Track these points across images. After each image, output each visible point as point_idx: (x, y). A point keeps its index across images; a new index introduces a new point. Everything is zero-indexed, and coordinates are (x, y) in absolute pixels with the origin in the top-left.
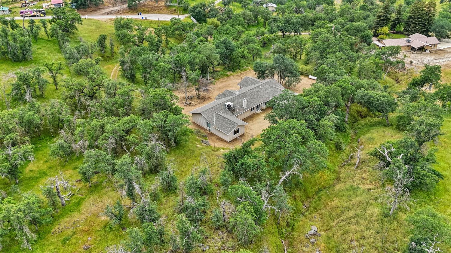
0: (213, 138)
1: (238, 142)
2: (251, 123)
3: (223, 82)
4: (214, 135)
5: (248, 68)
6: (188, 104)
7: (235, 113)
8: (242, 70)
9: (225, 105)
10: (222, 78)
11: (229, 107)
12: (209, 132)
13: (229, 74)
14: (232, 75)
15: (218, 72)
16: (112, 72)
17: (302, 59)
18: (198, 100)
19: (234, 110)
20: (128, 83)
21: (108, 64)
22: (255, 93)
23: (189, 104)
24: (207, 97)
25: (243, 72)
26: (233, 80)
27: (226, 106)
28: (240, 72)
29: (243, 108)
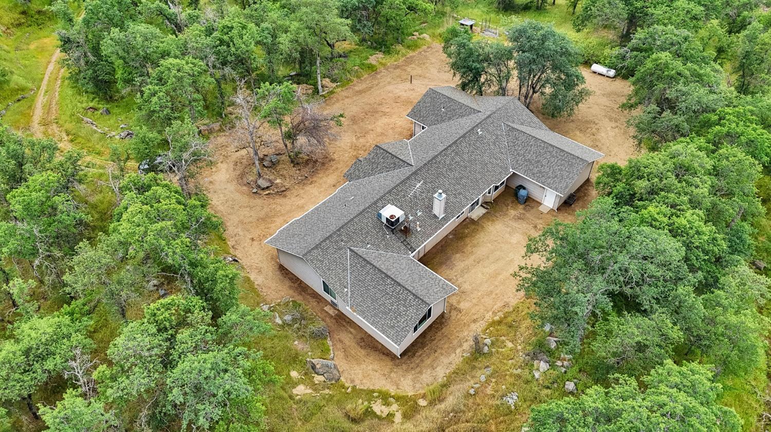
0: (347, 338)
1: (428, 356)
2: (460, 262)
3: (360, 92)
4: (351, 323)
5: (424, 39)
6: (263, 189)
7: (412, 239)
8: (408, 47)
9: (380, 216)
10: (358, 77)
11: (392, 224)
12: (332, 312)
13: (374, 63)
14: (384, 65)
15: (345, 56)
16: (49, 62)
17: (559, 5)
18: (293, 171)
19: (406, 231)
20: (91, 105)
21: (42, 33)
22: (466, 157)
23: (268, 188)
24: (318, 156)
25: (411, 53)
26: (389, 83)
27: (384, 221)
28: (403, 55)
29: (435, 216)
